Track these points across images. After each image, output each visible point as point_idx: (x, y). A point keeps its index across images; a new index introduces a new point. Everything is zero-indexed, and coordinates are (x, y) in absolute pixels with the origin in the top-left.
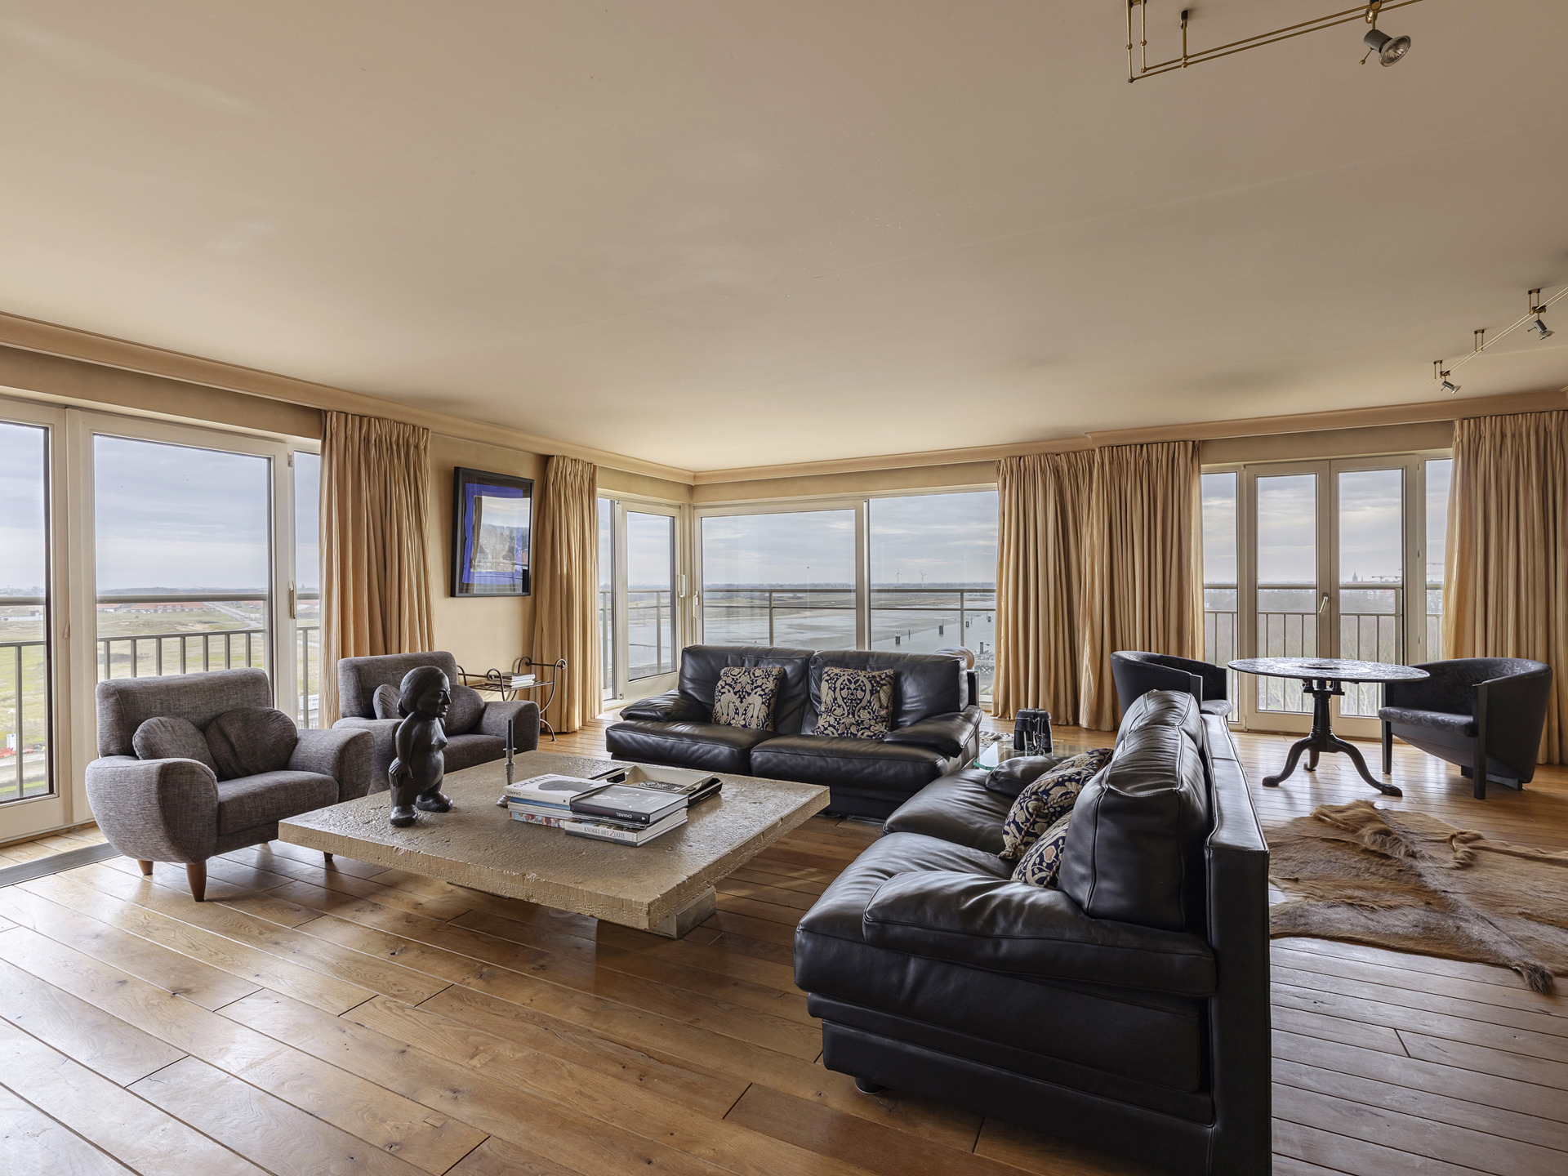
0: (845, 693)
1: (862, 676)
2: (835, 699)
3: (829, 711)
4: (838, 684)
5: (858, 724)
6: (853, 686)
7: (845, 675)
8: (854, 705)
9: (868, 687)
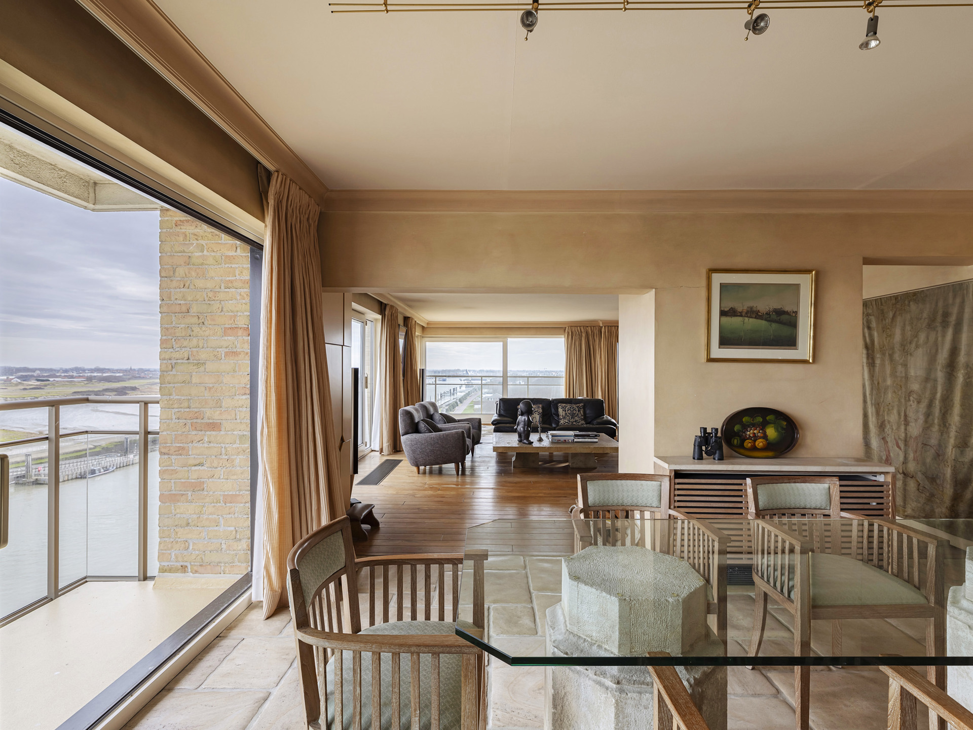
0: (569, 412)
1: (574, 406)
2: (566, 414)
3: (564, 418)
4: (566, 409)
5: (576, 421)
6: (572, 409)
7: (568, 406)
8: (573, 416)
9: (577, 409)
